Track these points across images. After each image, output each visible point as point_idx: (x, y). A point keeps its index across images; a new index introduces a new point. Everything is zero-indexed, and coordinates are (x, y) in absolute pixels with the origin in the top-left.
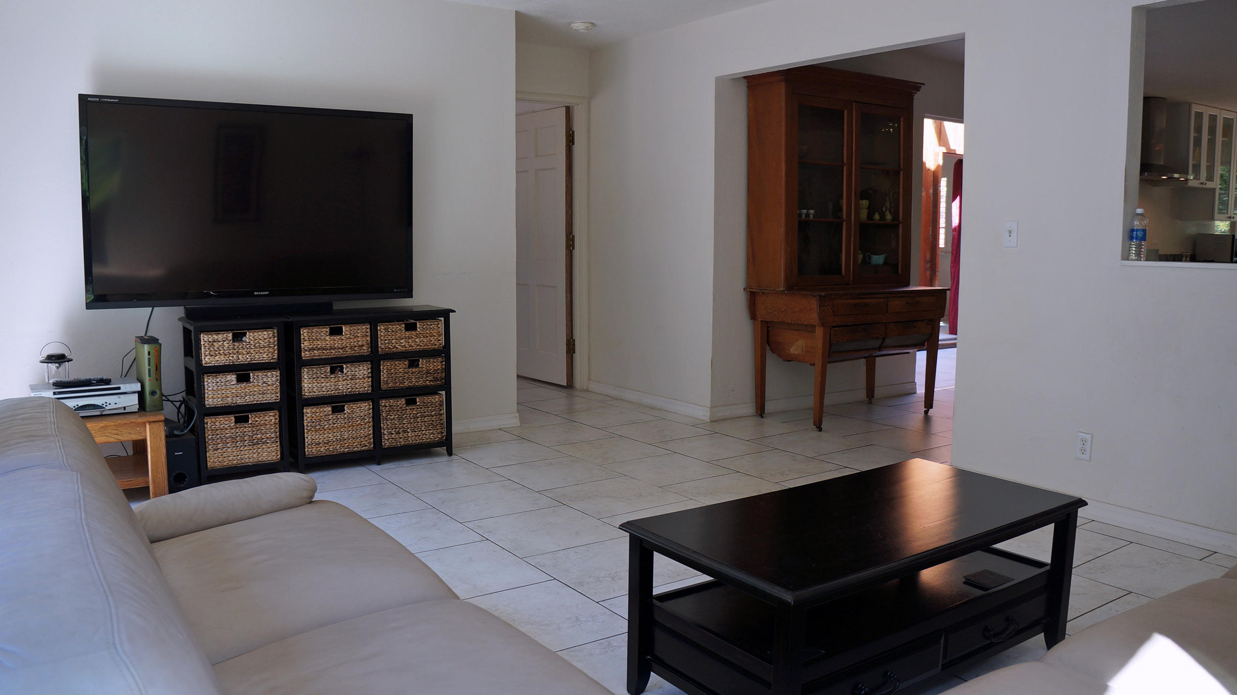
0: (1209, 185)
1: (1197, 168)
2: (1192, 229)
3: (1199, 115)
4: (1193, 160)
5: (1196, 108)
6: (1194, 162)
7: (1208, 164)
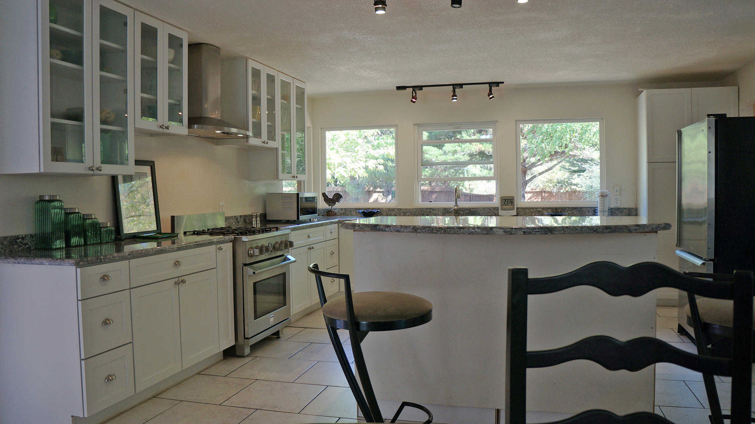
0: (271, 144)
1: (257, 127)
2: (262, 189)
3: (256, 73)
4: (253, 117)
5: (251, 64)
6: (254, 120)
7: (269, 123)
